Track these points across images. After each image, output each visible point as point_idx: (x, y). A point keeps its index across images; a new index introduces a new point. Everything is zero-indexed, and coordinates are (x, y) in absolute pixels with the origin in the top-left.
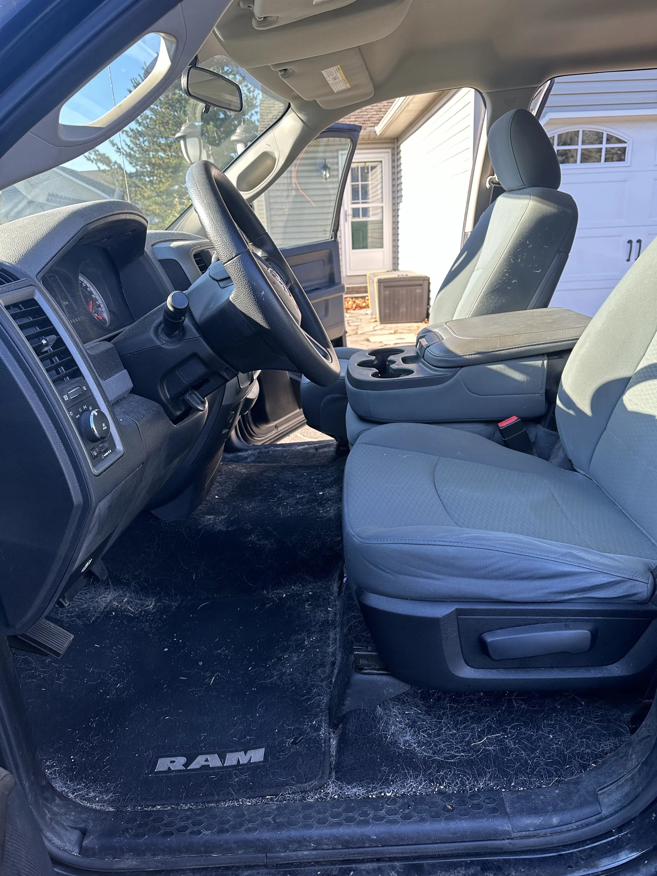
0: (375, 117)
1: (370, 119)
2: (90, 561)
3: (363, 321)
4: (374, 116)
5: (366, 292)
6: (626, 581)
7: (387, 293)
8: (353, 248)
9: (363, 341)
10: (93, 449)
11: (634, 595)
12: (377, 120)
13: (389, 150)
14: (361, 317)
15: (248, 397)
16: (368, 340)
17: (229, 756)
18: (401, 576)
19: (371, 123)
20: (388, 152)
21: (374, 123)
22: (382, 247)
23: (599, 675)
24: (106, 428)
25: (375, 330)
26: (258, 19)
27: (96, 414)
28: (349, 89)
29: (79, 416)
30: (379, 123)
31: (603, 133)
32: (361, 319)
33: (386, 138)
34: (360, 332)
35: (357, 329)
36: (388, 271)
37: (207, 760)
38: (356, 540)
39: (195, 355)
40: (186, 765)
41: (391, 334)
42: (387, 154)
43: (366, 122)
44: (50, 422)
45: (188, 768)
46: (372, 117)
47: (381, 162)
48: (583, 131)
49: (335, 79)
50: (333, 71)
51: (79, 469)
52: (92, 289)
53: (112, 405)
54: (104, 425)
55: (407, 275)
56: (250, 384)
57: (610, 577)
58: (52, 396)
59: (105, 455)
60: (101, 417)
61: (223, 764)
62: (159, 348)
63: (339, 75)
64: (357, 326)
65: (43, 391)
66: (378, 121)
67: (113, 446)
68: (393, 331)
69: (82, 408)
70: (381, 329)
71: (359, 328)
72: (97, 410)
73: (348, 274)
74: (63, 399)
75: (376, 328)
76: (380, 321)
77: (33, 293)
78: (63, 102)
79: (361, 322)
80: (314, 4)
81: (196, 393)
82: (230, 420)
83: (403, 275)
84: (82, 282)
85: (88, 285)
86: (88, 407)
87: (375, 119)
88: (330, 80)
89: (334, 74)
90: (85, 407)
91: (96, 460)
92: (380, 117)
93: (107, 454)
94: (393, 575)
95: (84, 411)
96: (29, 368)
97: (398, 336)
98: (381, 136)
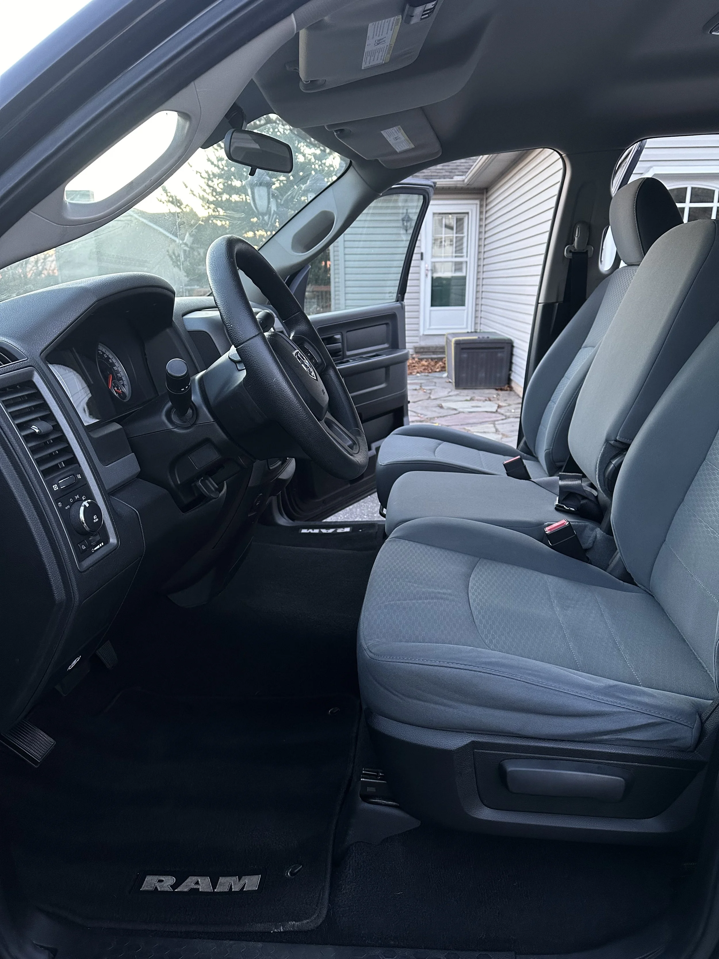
0: (464, 166)
1: (459, 168)
2: (78, 659)
3: (437, 385)
4: (462, 164)
5: (443, 352)
6: (668, 723)
7: (465, 356)
8: (432, 305)
9: (436, 407)
10: (81, 542)
11: (675, 740)
12: (466, 168)
13: (478, 202)
14: (435, 380)
15: (280, 477)
16: (441, 407)
17: (222, 880)
18: (410, 700)
19: (459, 172)
20: (477, 204)
21: (463, 172)
22: (463, 304)
23: (635, 830)
24: (97, 520)
25: (450, 396)
26: (304, 82)
27: (87, 505)
28: (413, 149)
29: (68, 507)
30: (467, 172)
31: (714, 191)
32: (435, 383)
33: (474, 188)
34: (433, 397)
35: (430, 393)
36: (468, 332)
37: (197, 883)
38: (368, 654)
39: (207, 441)
40: (174, 886)
41: (467, 400)
42: (475, 206)
43: (453, 171)
44: (35, 513)
45: (176, 890)
46: (460, 166)
47: (468, 213)
48: (692, 188)
49: (396, 139)
50: (393, 131)
51: (63, 565)
52: (114, 361)
53: (108, 495)
54: (95, 517)
55: (488, 337)
56: (282, 464)
57: (649, 718)
58: (38, 487)
59: (95, 549)
60: (93, 509)
61: (214, 889)
62: (170, 432)
63: (400, 135)
64: (430, 390)
65: (29, 481)
66: (467, 170)
67: (106, 540)
68: (469, 398)
69: (74, 499)
70: (457, 395)
71: (433, 392)
72: (89, 501)
73: (425, 333)
74: (51, 489)
75: (450, 394)
76: (456, 386)
77: (31, 374)
78: (68, 180)
79: (435, 386)
80: (363, 68)
81: (210, 479)
82: (256, 503)
83: (483, 338)
84: (104, 353)
85: (110, 356)
86: (81, 497)
87: (463, 167)
88: (391, 140)
89: (395, 134)
90: (77, 497)
91: (83, 555)
92: (469, 165)
93: (98, 547)
94: (401, 699)
95: (75, 501)
96: (16, 456)
97: (474, 403)
98: (469, 186)
